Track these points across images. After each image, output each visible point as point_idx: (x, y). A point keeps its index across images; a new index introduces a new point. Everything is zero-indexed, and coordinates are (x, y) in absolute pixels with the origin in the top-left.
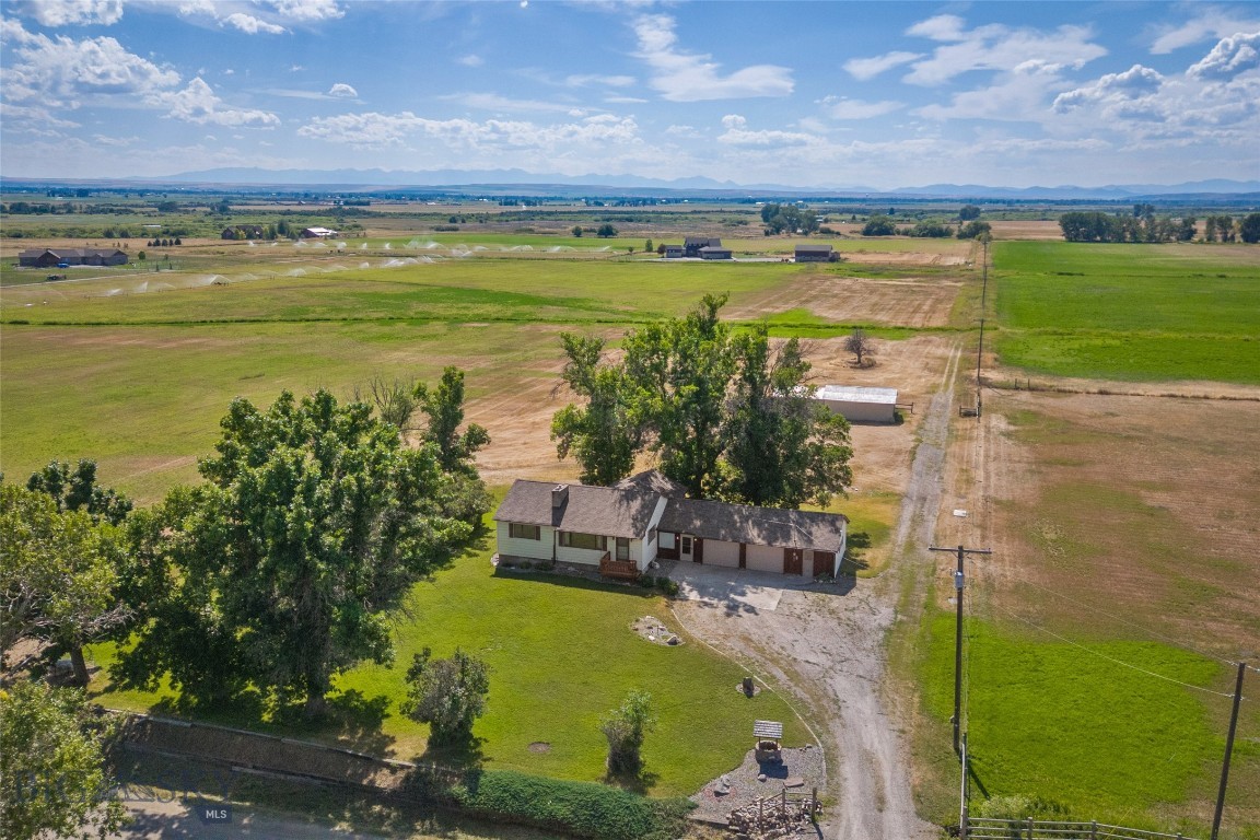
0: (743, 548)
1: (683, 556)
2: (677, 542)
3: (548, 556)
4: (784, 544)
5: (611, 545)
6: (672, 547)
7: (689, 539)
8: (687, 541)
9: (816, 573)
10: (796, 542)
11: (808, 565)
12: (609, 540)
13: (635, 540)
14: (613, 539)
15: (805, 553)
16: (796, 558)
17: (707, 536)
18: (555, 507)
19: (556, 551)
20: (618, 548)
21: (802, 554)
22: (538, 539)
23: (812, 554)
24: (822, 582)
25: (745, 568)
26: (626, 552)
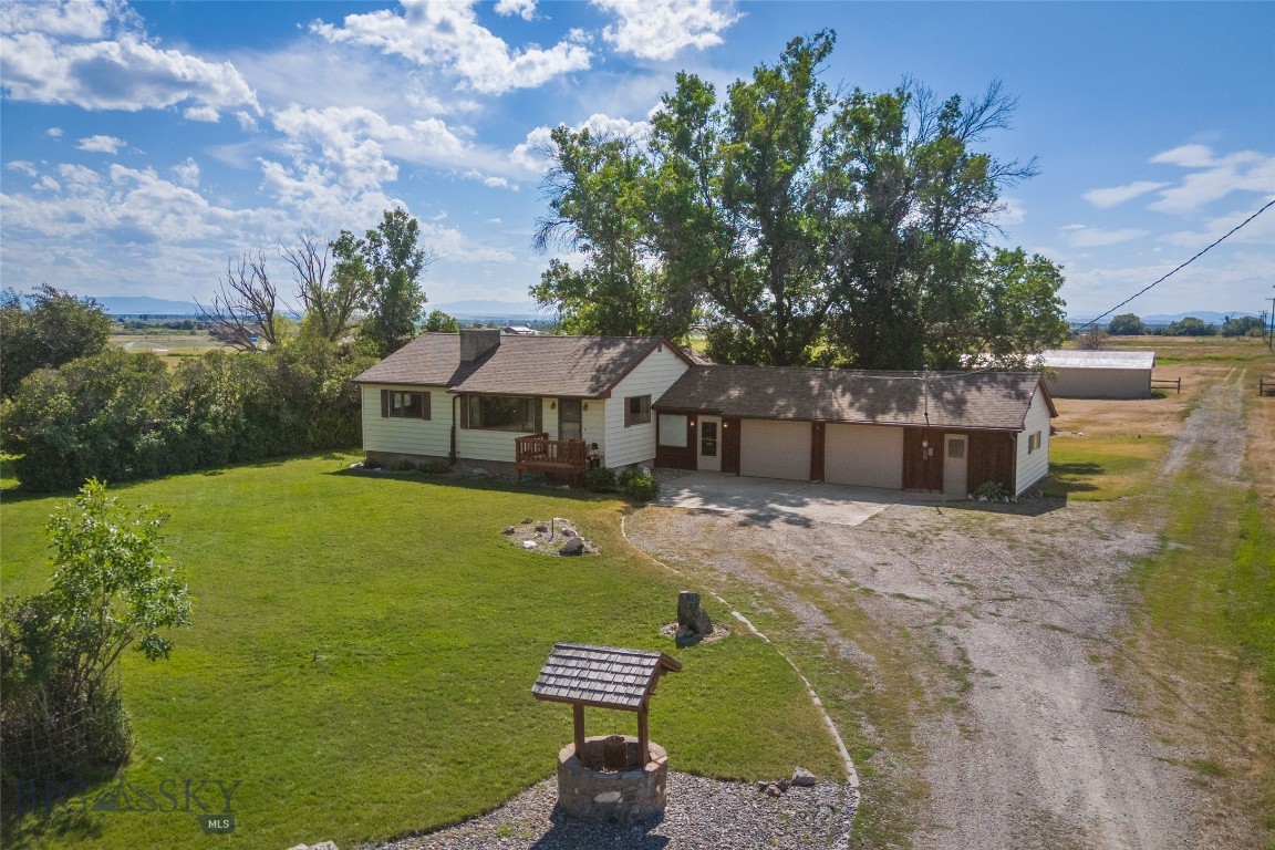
0: (818, 431)
1: (703, 461)
2: (691, 433)
3: (443, 450)
4: (902, 419)
5: (550, 420)
6: (682, 442)
7: (714, 425)
8: (709, 430)
9: (973, 486)
10: (929, 413)
11: (955, 468)
12: (546, 405)
13: (591, 404)
14: (553, 406)
15: (948, 437)
16: (929, 446)
17: (745, 413)
18: (467, 359)
19: (457, 438)
20: (562, 419)
21: (942, 439)
22: (427, 417)
23: (964, 438)
24: (985, 498)
25: (822, 479)
26: (577, 426)
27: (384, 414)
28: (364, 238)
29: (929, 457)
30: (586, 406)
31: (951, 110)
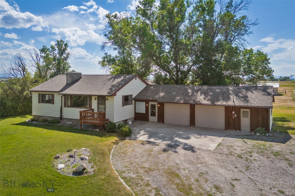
0: (193, 107)
1: (151, 118)
2: (147, 108)
3: (58, 115)
4: (224, 103)
5: (95, 104)
6: (144, 111)
7: (155, 105)
8: (153, 107)
9: (253, 129)
10: (234, 101)
11: (245, 122)
12: (93, 98)
13: (109, 98)
14: (96, 99)
15: (242, 110)
16: (235, 113)
17: (166, 101)
18: (68, 82)
20: (98, 104)
21: (240, 111)
22: (53, 103)
23: (249, 110)
24: (259, 134)
25: (194, 125)
26: (104, 106)
27: (39, 102)
28: (50, 48)
29: (235, 117)
30: (107, 99)
31: (230, 5)
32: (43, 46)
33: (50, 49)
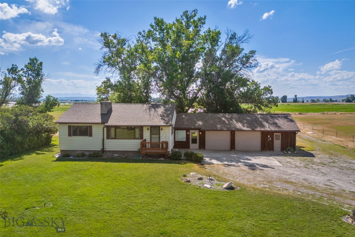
0: (233, 134)
1: (192, 146)
2: (188, 136)
3: (99, 148)
5: (147, 135)
10: (268, 128)
11: (277, 143)
12: (145, 130)
13: (164, 128)
14: (148, 129)
15: (275, 134)
16: (270, 137)
17: (207, 129)
18: (103, 113)
19: (105, 143)
20: (151, 134)
21: (273, 134)
22: (91, 135)
23: (280, 134)
24: (290, 152)
25: (235, 149)
26: (158, 136)
27: (70, 135)
29: (270, 140)
30: (162, 129)
31: (233, 37)
32: (13, 65)
33: (24, 69)
